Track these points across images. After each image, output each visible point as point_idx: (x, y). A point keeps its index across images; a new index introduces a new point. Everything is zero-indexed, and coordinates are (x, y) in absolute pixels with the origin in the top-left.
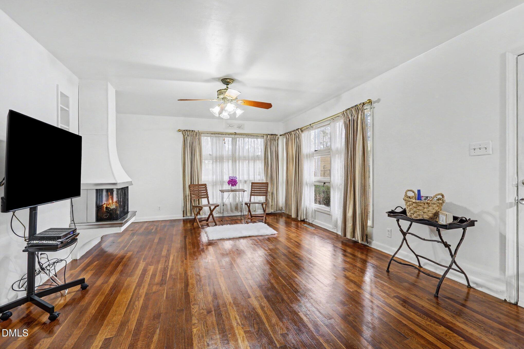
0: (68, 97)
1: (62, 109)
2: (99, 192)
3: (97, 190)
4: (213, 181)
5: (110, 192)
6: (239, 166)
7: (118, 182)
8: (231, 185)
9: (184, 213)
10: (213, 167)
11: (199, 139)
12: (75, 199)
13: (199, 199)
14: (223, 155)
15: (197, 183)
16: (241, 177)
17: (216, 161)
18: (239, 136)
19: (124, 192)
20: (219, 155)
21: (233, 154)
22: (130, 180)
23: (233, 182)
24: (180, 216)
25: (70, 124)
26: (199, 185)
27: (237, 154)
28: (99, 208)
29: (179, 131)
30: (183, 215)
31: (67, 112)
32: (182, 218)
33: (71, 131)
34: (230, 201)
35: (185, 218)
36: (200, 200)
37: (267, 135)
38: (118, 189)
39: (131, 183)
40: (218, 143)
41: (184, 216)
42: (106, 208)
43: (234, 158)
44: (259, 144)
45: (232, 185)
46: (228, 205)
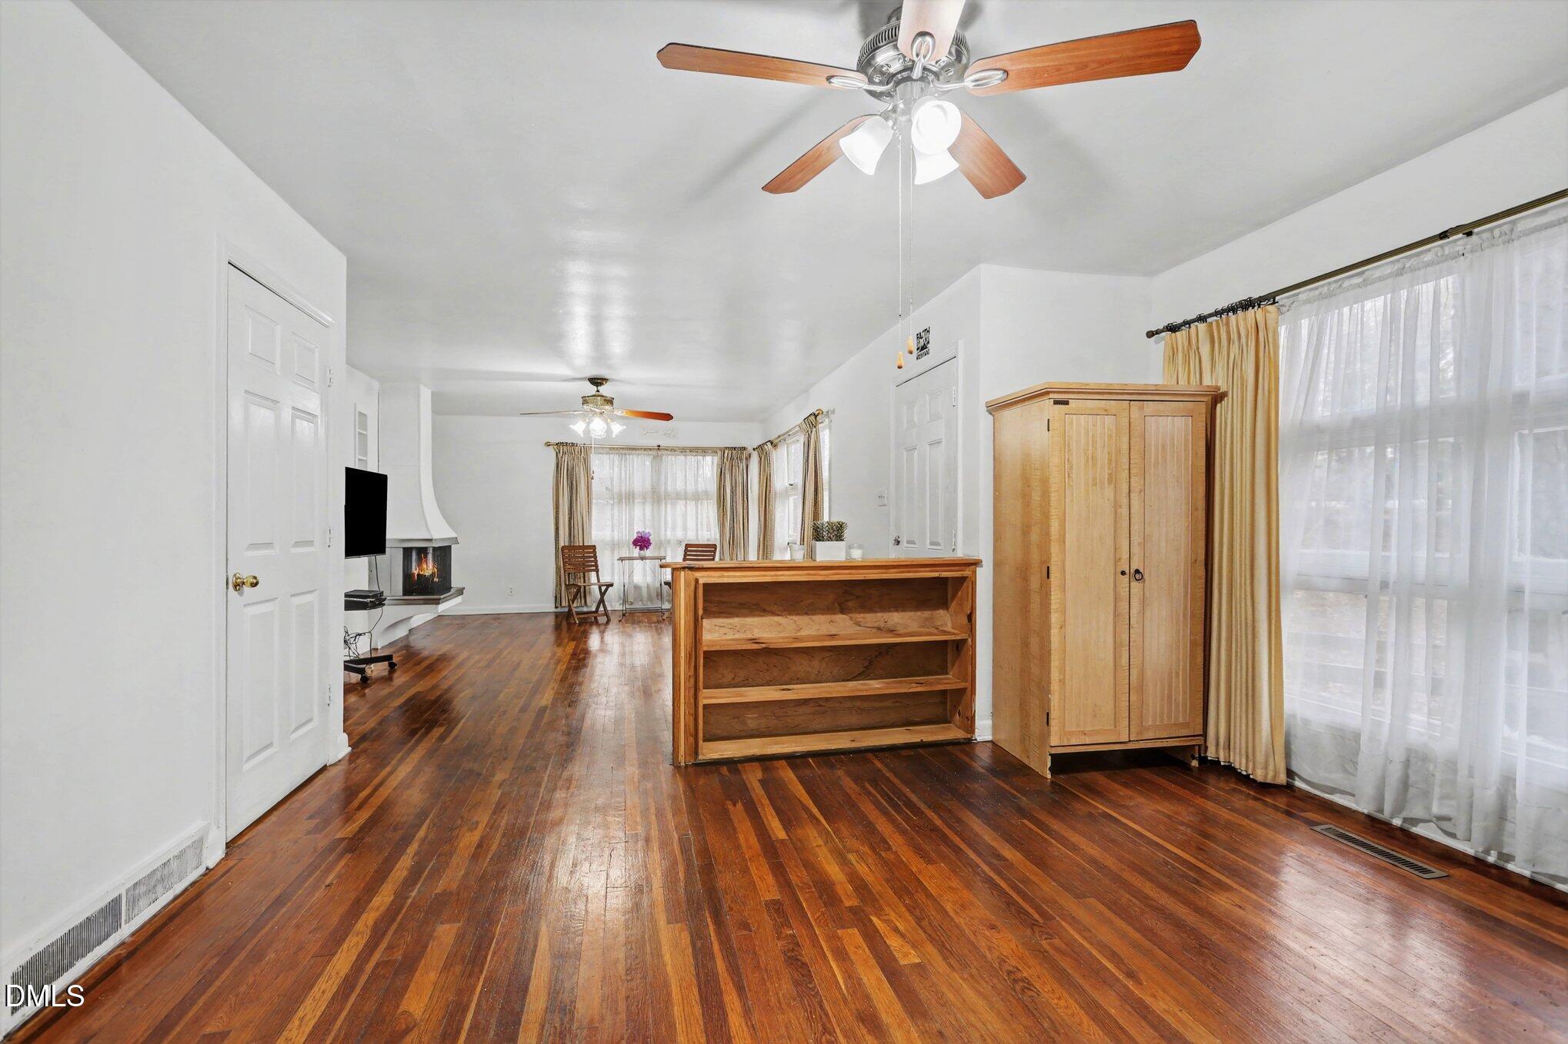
0: (365, 415)
1: (360, 433)
2: (407, 552)
3: (404, 549)
4: (613, 541)
5: (422, 552)
6: (666, 511)
7: (434, 538)
8: (638, 548)
9: (558, 600)
10: (612, 515)
11: (586, 462)
12: (379, 557)
13: (584, 574)
14: (633, 491)
15: (581, 544)
16: (669, 533)
17: (620, 501)
18: (665, 452)
19: (443, 554)
20: (626, 490)
21: (653, 487)
22: (453, 535)
23: (642, 542)
24: (549, 607)
25: (369, 455)
26: (584, 547)
27: (663, 489)
28: (407, 576)
29: (548, 444)
30: (554, 606)
31: (365, 436)
32: (554, 610)
33: (369, 470)
34: (648, 581)
35: (559, 610)
36: (586, 574)
37: (723, 450)
38: (434, 549)
39: (455, 541)
40: (623, 467)
41: (556, 607)
42: (418, 575)
43: (657, 497)
44: (709, 466)
45: (641, 549)
46: (643, 589)
